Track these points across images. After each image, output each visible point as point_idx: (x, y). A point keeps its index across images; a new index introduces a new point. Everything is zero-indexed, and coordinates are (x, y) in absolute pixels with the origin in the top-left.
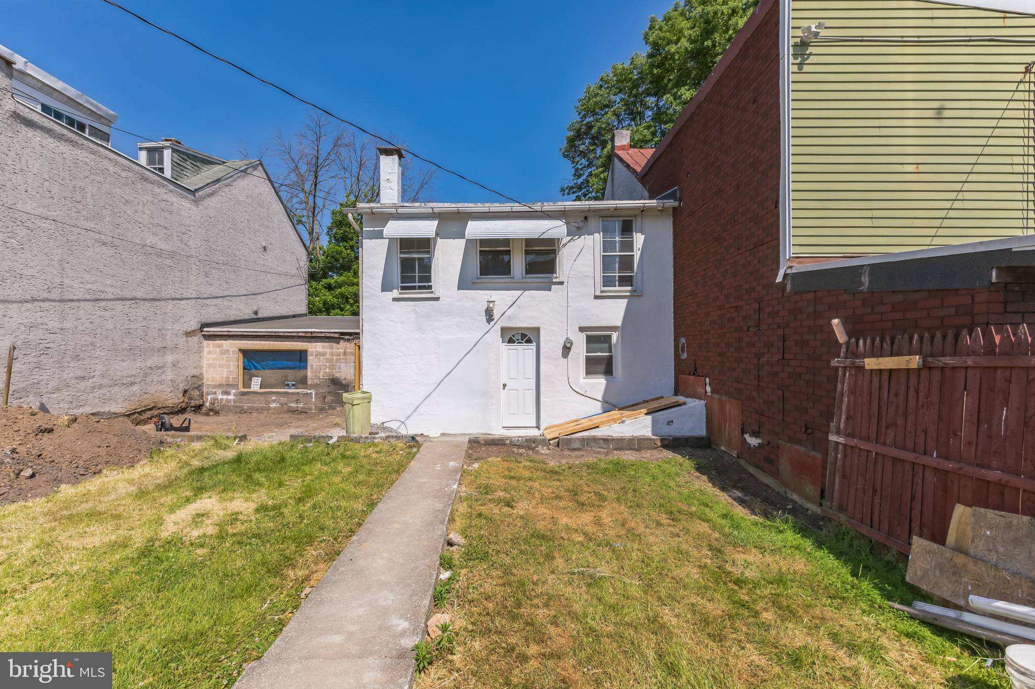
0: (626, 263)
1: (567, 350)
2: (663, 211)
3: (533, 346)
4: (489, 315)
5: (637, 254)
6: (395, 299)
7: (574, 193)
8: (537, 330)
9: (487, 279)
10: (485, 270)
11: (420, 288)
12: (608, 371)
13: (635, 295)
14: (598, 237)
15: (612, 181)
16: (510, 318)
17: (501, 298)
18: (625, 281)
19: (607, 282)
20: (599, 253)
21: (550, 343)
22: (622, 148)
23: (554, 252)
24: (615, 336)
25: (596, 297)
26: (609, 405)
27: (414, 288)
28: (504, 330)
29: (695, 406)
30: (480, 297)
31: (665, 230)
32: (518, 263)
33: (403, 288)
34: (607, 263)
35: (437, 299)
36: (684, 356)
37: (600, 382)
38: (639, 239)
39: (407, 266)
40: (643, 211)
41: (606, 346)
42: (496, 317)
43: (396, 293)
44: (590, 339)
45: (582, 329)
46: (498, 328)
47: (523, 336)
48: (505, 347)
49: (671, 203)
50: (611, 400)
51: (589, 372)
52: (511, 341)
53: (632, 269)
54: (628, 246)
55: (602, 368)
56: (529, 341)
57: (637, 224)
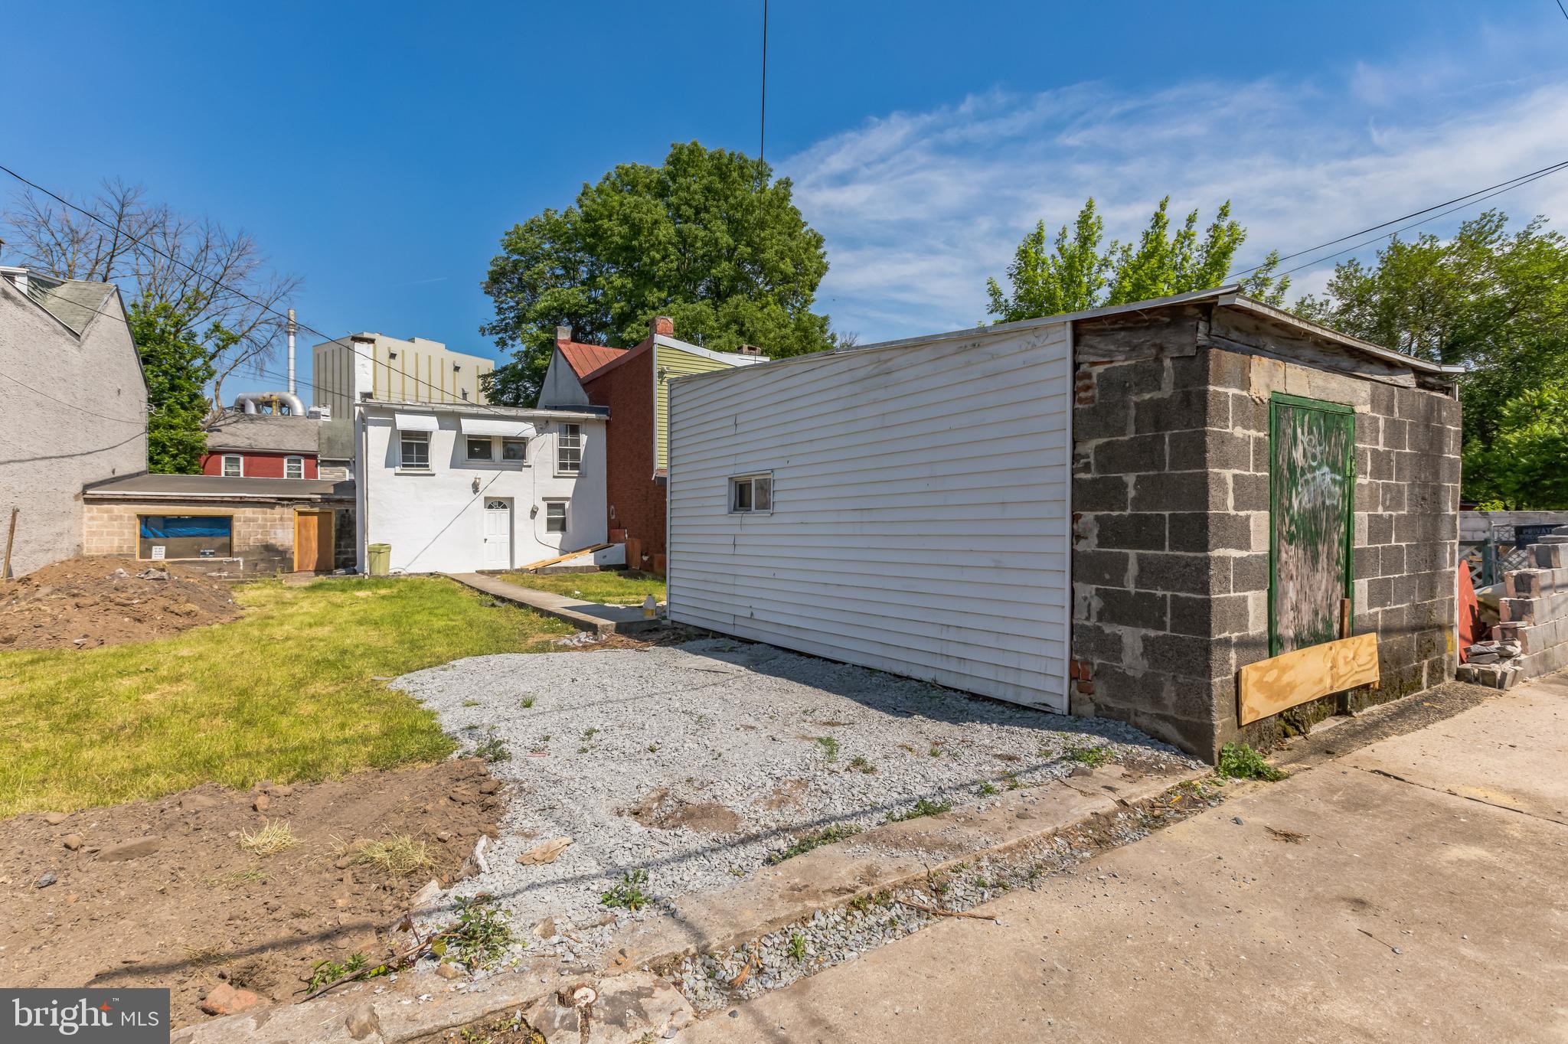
0: (575, 454)
1: (534, 513)
2: (599, 420)
3: (508, 511)
4: (475, 487)
5: (582, 449)
6: (396, 474)
7: (497, 333)
8: (511, 500)
9: (474, 461)
10: (472, 455)
11: (418, 466)
12: (563, 528)
13: (581, 476)
14: (556, 435)
15: (555, 368)
16: (491, 490)
17: (485, 475)
18: (575, 466)
19: (563, 466)
20: (556, 446)
21: (522, 509)
22: (564, 342)
23: (525, 444)
24: (567, 504)
25: (554, 477)
26: (563, 551)
27: (412, 466)
28: (486, 499)
29: (620, 547)
30: (469, 475)
31: (601, 433)
32: (497, 451)
33: (404, 466)
34: (562, 454)
35: (434, 475)
36: (613, 517)
37: (557, 536)
38: (584, 438)
39: (407, 449)
40: (586, 420)
41: (561, 511)
42: (480, 490)
43: (398, 469)
44: (550, 506)
45: (544, 499)
46: (482, 497)
47: (500, 503)
48: (487, 511)
49: (604, 417)
50: (566, 548)
51: (549, 529)
52: (490, 507)
53: (578, 458)
54: (577, 443)
55: (559, 526)
56: (505, 507)
57: (582, 428)
